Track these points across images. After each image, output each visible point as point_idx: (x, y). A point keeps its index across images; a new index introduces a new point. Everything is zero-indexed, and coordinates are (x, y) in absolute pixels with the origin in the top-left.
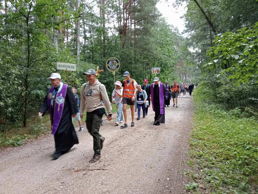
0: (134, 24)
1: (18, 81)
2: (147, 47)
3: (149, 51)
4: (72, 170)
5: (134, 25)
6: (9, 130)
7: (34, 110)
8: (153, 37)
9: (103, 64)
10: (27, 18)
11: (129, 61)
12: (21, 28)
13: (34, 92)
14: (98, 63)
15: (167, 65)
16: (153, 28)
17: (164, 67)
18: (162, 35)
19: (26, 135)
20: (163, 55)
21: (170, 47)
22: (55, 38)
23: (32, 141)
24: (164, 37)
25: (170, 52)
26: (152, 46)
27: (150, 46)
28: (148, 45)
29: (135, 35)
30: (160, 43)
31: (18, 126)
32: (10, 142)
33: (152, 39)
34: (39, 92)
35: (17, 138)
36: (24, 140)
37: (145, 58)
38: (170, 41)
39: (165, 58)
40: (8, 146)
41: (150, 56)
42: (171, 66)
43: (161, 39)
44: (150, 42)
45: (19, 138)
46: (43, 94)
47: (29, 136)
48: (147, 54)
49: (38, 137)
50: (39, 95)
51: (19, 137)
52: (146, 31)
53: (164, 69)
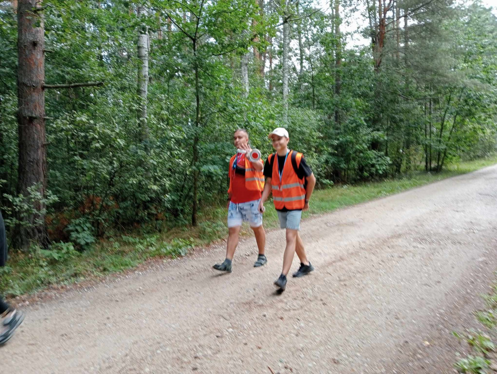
0: (403, 18)
1: (180, 151)
2: (431, 65)
3: (436, 73)
4: (252, 305)
5: (405, 20)
6: (169, 230)
7: (210, 197)
8: (446, 40)
9: (332, 108)
10: (194, 40)
11: (390, 97)
12: (184, 59)
13: (204, 168)
14: (324, 106)
15: (480, 100)
16: (446, 22)
17: (472, 105)
18: (470, 33)
19: (192, 239)
20: (472, 77)
21: (491, 59)
22: (243, 68)
23: (201, 250)
24: (473, 37)
25: (492, 69)
26: (440, 61)
27: (436, 62)
28: (432, 60)
29: (406, 42)
30: (464, 51)
31: (182, 224)
32: (168, 249)
33: (446, 46)
34: (212, 168)
35: (178, 244)
36: (189, 247)
37: (428, 88)
38: (490, 44)
39: (475, 84)
40: (165, 255)
41: (439, 82)
42: (491, 102)
43: (466, 43)
44: (437, 53)
45: (181, 244)
46: (219, 172)
47: (198, 241)
48: (432, 80)
49: (211, 243)
50: (212, 173)
51: (182, 242)
52: (429, 31)
53: (474, 110)
